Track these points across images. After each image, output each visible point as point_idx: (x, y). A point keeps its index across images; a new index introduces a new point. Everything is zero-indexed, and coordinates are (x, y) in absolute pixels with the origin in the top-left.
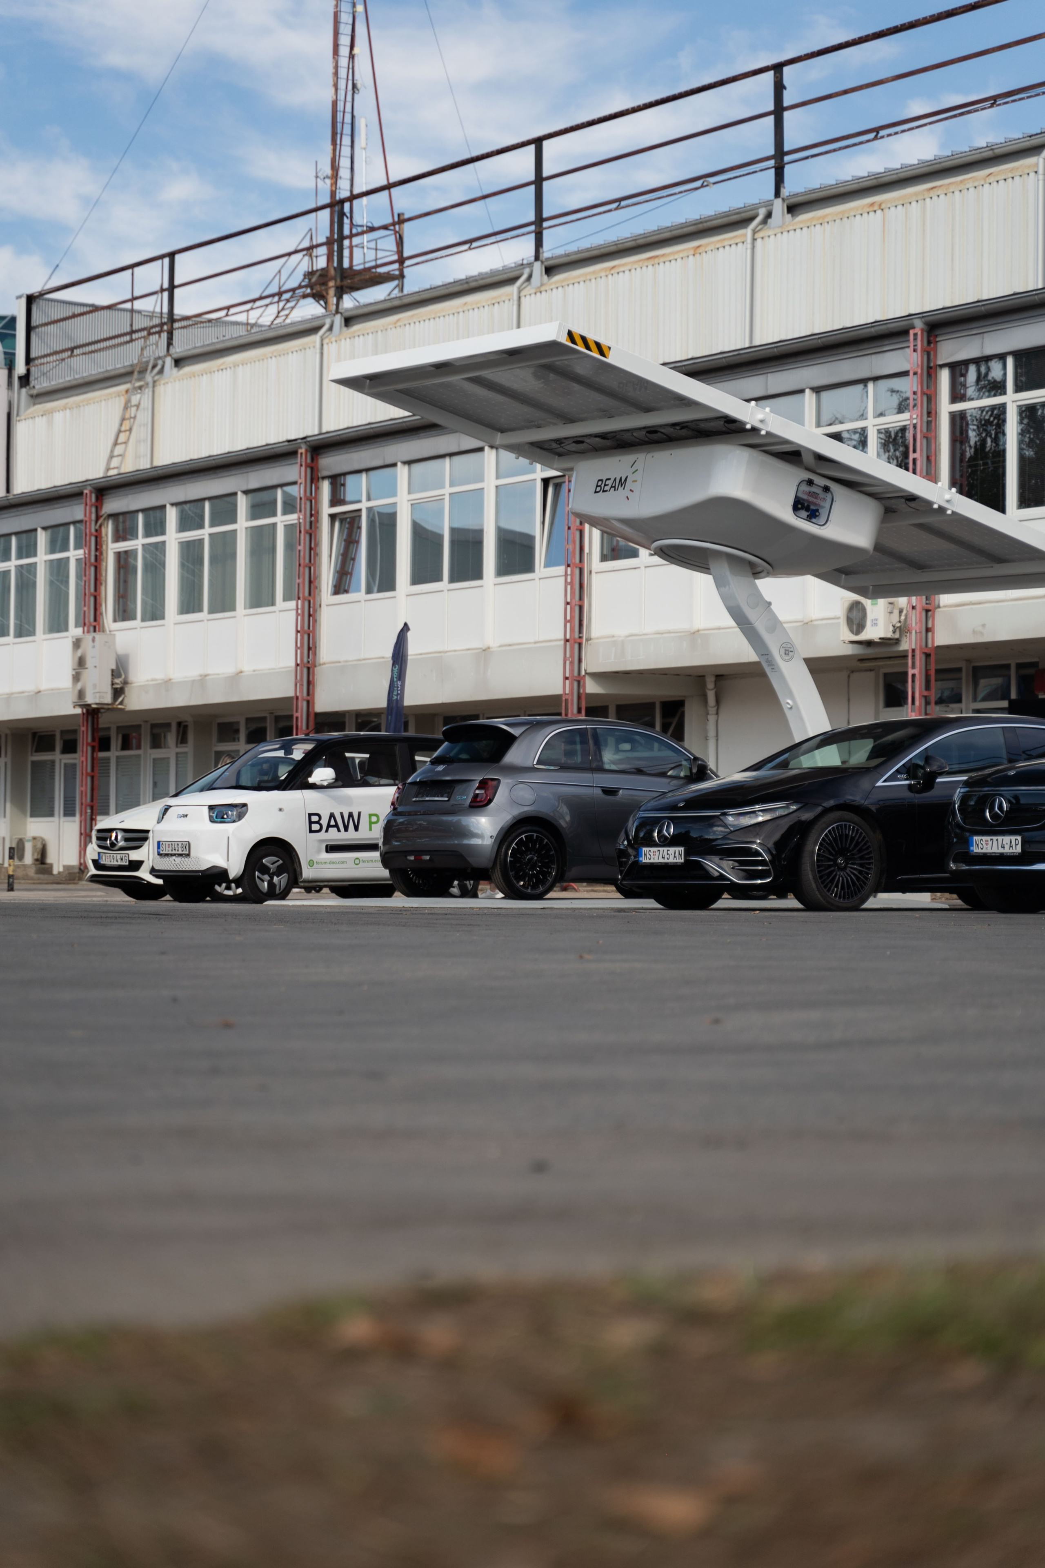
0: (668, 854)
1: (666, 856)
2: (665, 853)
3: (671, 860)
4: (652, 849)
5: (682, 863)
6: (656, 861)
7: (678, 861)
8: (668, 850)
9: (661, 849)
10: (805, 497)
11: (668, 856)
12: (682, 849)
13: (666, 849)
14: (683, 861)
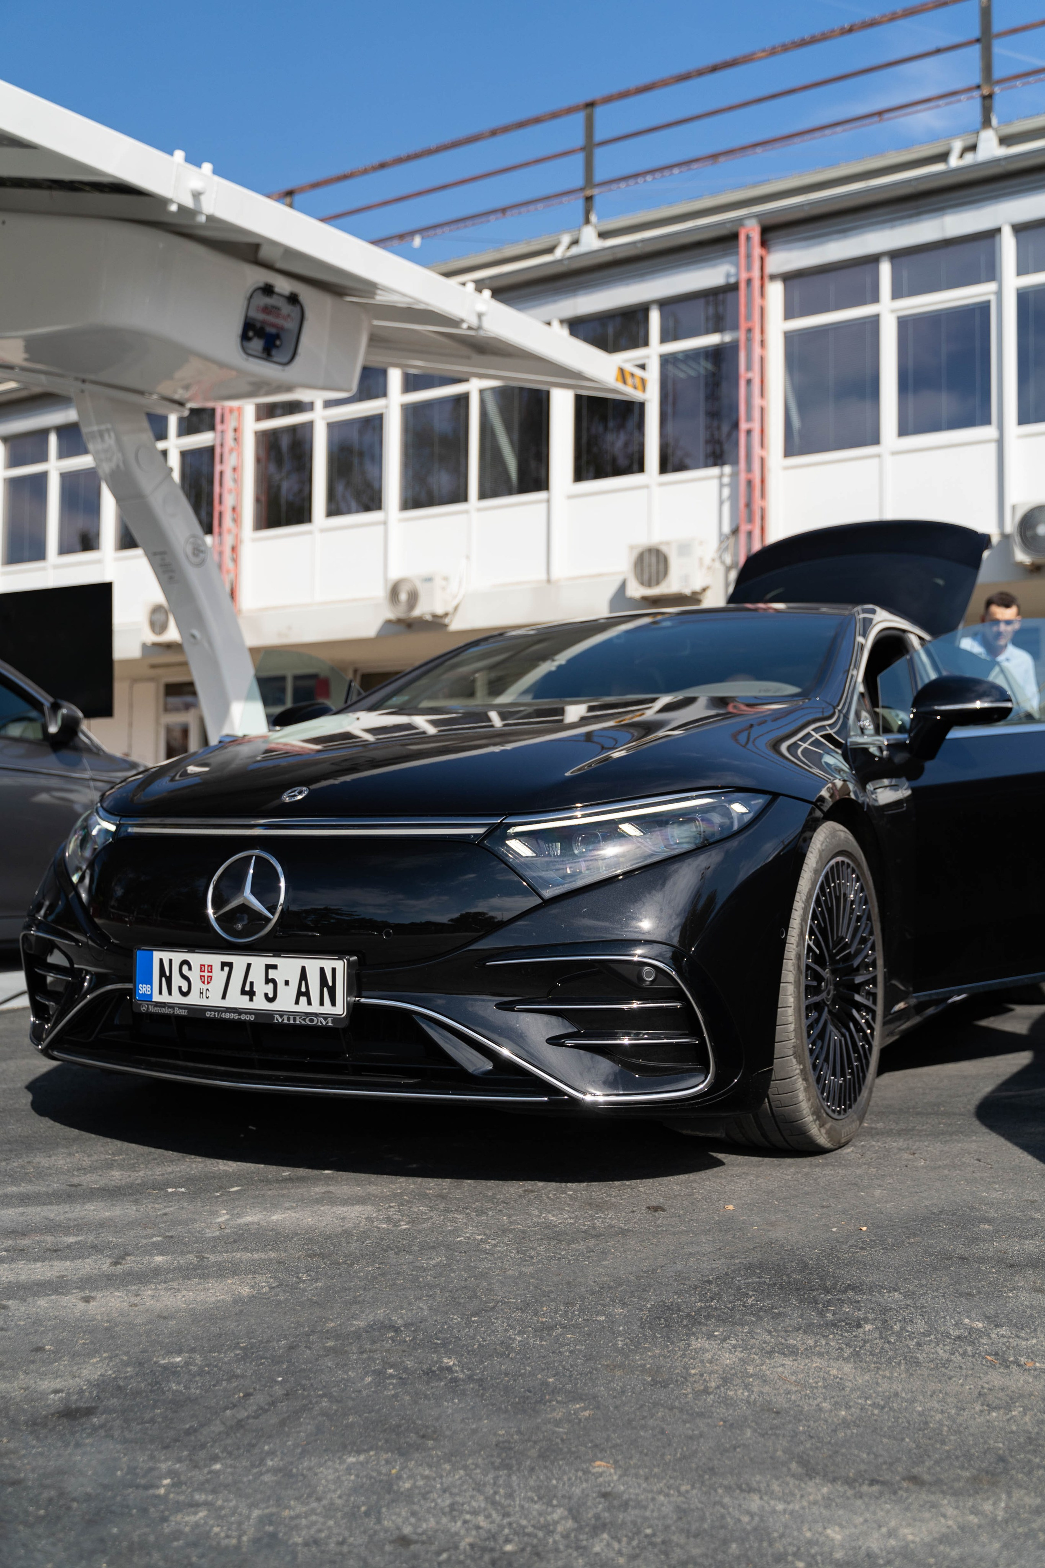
0: (268, 981)
1: (262, 988)
2: (257, 976)
3: (286, 1002)
4: (197, 959)
5: (336, 1018)
6: (214, 1000)
7: (315, 1008)
8: (268, 967)
9: (239, 961)
10: (261, 316)
11: (270, 989)
12: (338, 966)
13: (259, 963)
14: (340, 1009)
